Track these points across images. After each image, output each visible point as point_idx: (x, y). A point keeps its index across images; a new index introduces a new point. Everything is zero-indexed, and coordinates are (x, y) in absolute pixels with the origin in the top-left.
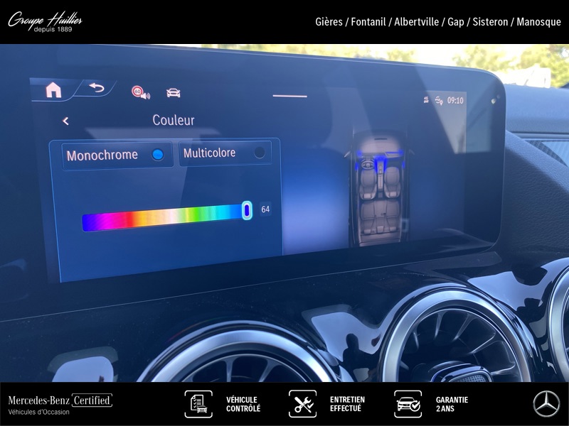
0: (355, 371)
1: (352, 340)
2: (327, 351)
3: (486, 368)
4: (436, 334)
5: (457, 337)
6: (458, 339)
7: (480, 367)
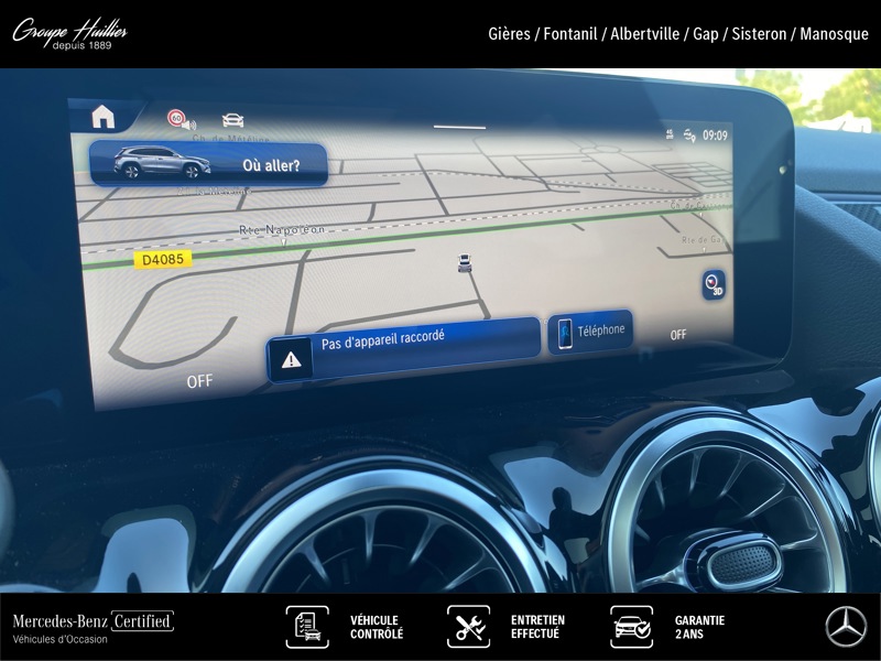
0: (568, 543)
1: (561, 497)
2: (524, 511)
3: (771, 537)
4: (692, 486)
5: (723, 493)
6: (725, 496)
7: (762, 535)
